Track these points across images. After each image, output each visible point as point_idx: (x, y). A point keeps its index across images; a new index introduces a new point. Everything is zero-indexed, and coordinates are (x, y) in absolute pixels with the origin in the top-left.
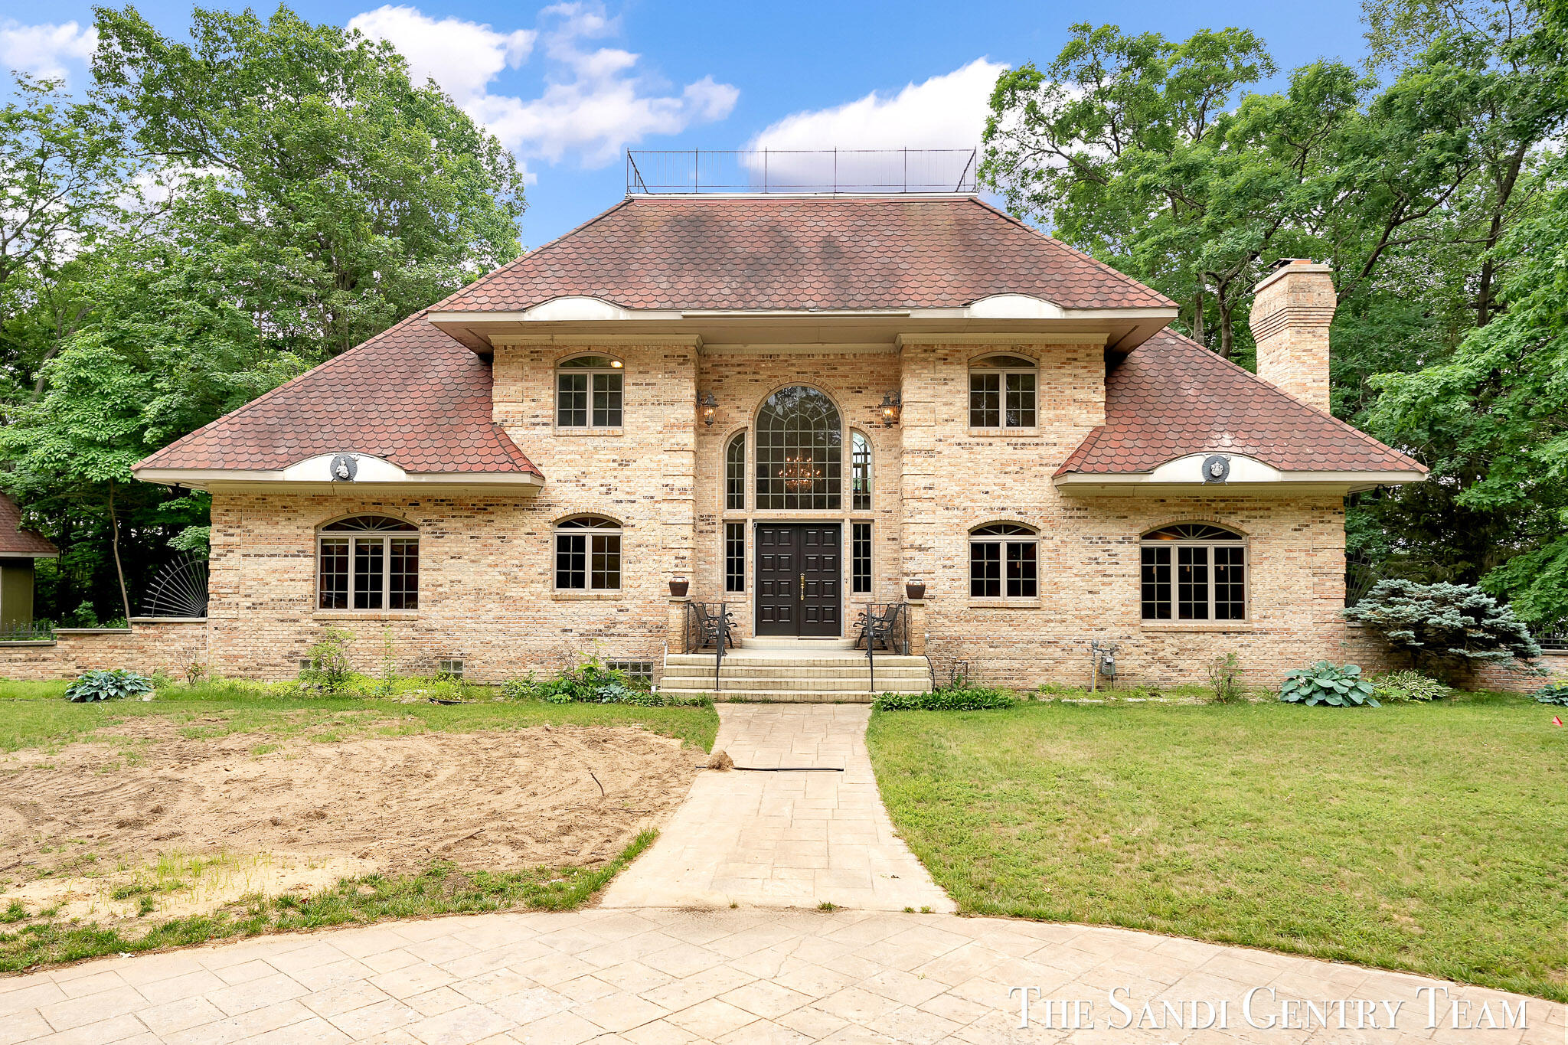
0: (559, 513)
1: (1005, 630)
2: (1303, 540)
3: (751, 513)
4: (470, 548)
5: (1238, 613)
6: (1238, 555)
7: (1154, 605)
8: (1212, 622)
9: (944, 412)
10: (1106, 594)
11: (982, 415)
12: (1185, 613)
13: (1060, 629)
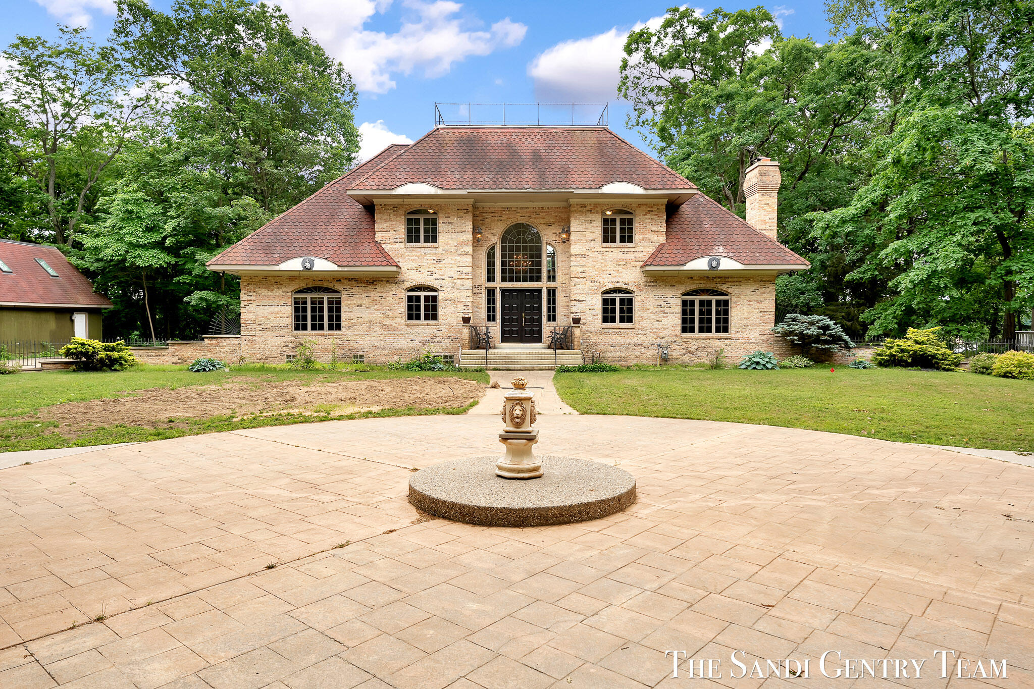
0: (408, 285)
1: (618, 338)
2: (756, 296)
3: (499, 285)
4: (366, 301)
5: (726, 330)
6: (726, 303)
7: (687, 327)
8: (714, 334)
9: (590, 236)
10: (665, 321)
11: (608, 238)
12: (701, 330)
13: (643, 338)
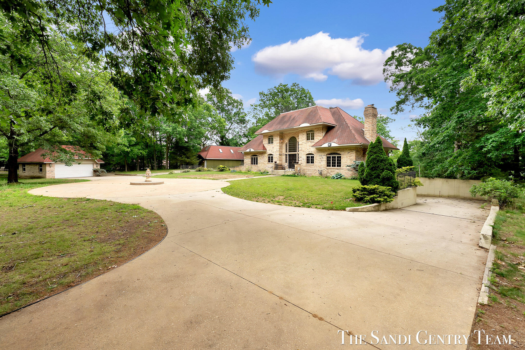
0: (268, 154)
1: (310, 168)
2: (349, 155)
3: (288, 153)
4: (261, 158)
5: (340, 166)
6: (340, 157)
7: (328, 165)
8: (336, 167)
9: (303, 139)
10: (322, 163)
11: (308, 139)
12: (333, 166)
13: (316, 168)
